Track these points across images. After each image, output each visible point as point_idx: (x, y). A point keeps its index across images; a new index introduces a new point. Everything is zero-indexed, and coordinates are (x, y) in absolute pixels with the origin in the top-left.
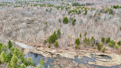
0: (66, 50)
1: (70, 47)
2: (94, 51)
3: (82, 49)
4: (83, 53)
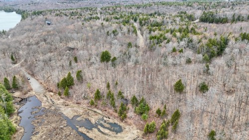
0: (76, 103)
1: (86, 101)
2: (111, 115)
3: (98, 108)
4: (93, 113)
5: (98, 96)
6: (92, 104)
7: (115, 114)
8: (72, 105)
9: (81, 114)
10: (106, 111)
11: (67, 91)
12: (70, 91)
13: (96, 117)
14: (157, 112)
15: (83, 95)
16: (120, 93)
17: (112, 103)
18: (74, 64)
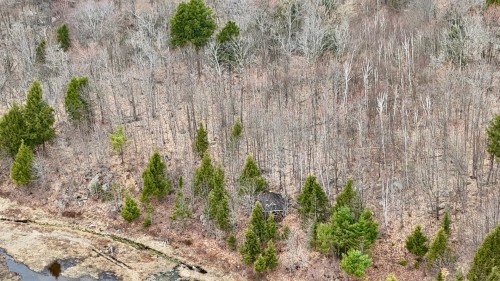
0: (64, 214)
1: (104, 207)
2: (212, 259)
3: (153, 234)
4: (134, 252)
5: (158, 184)
6: (132, 216)
7: (226, 254)
8: (46, 220)
9: (83, 253)
10: (189, 243)
11: (24, 161)
12: (38, 163)
13: (148, 266)
14: (409, 246)
15: (95, 180)
16: (252, 171)
17: (214, 212)
18: (54, 53)
